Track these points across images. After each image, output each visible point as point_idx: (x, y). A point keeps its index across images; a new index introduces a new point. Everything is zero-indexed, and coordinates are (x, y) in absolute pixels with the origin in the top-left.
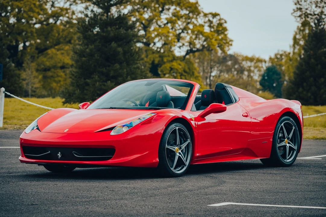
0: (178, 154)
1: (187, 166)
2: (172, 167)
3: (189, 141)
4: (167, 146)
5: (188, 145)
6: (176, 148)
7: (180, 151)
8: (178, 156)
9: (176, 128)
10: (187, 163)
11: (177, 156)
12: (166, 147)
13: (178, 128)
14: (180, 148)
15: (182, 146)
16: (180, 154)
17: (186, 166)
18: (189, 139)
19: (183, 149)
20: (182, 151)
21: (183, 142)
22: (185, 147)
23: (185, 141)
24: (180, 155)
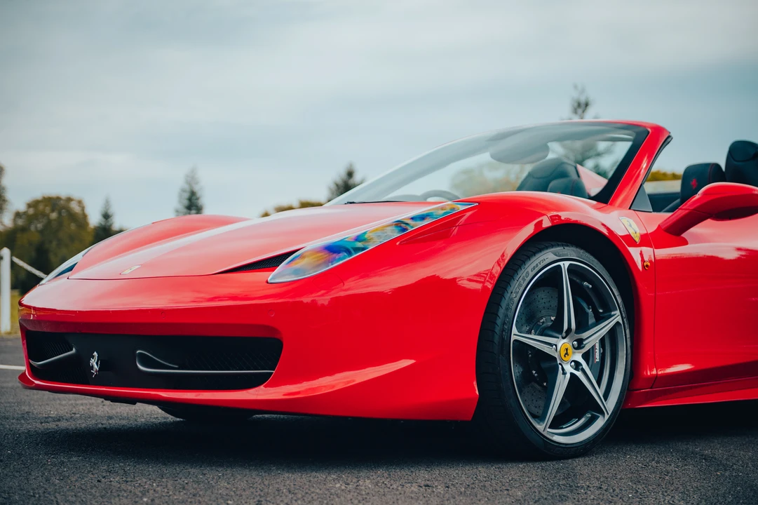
0: (569, 369)
1: (607, 417)
2: (541, 418)
3: (617, 317)
4: (515, 334)
5: (613, 333)
6: (562, 343)
7: (578, 357)
8: (568, 376)
9: (561, 263)
10: (610, 405)
11: (564, 373)
12: (513, 338)
13: (567, 264)
14: (580, 344)
15: (585, 335)
16: (577, 365)
17: (602, 413)
18: (618, 312)
19: (593, 347)
20: (586, 356)
21: (592, 320)
22: (602, 341)
23: (600, 319)
24: (578, 374)
